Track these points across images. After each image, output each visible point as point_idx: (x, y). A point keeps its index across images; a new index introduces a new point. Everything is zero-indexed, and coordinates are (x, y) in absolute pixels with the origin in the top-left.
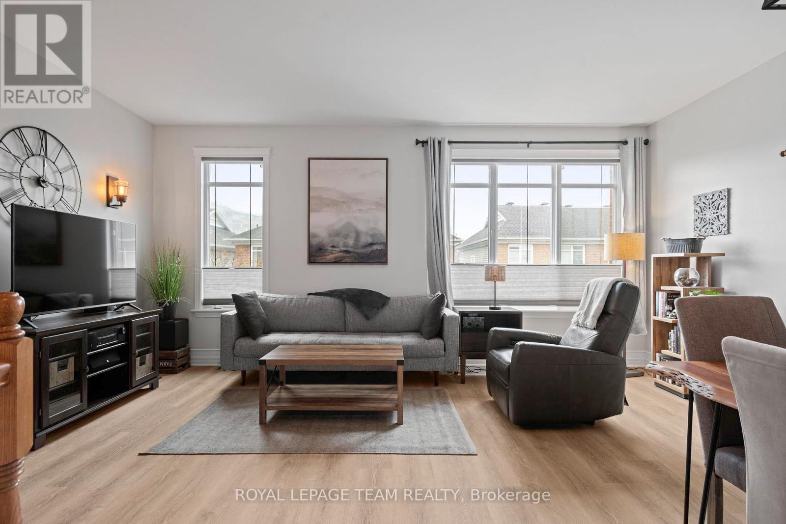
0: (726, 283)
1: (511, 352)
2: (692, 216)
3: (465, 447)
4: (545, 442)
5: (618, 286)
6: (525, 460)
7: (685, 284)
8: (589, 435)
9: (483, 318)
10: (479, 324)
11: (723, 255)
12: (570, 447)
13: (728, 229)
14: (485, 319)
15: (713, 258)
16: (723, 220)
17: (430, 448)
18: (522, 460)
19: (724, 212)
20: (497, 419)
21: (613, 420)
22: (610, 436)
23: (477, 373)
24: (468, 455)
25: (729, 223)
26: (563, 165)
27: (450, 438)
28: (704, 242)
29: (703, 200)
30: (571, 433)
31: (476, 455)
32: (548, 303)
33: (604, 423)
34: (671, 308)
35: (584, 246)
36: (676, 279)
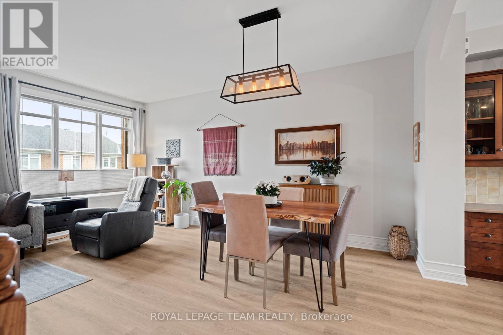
0: (179, 176)
1: (101, 219)
2: (165, 149)
3: (82, 279)
4: (124, 261)
5: (149, 180)
6: (121, 271)
7: (166, 178)
8: (141, 251)
9: (56, 205)
10: (53, 210)
11: (178, 165)
12: (137, 258)
13: (180, 155)
14: (57, 206)
15: (174, 167)
16: (178, 152)
17: (58, 289)
18: (119, 272)
19: (178, 148)
20: (88, 261)
21: (148, 242)
22: (149, 249)
23: (50, 243)
24: (87, 282)
25: (180, 153)
26: (103, 114)
27: (68, 279)
28: (172, 160)
29: (170, 142)
30: (132, 253)
31: (92, 280)
32: (95, 192)
33: (144, 245)
34: (160, 189)
35: (80, 156)
36: (162, 176)
